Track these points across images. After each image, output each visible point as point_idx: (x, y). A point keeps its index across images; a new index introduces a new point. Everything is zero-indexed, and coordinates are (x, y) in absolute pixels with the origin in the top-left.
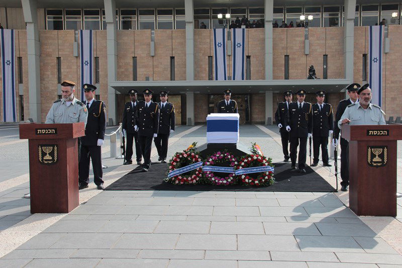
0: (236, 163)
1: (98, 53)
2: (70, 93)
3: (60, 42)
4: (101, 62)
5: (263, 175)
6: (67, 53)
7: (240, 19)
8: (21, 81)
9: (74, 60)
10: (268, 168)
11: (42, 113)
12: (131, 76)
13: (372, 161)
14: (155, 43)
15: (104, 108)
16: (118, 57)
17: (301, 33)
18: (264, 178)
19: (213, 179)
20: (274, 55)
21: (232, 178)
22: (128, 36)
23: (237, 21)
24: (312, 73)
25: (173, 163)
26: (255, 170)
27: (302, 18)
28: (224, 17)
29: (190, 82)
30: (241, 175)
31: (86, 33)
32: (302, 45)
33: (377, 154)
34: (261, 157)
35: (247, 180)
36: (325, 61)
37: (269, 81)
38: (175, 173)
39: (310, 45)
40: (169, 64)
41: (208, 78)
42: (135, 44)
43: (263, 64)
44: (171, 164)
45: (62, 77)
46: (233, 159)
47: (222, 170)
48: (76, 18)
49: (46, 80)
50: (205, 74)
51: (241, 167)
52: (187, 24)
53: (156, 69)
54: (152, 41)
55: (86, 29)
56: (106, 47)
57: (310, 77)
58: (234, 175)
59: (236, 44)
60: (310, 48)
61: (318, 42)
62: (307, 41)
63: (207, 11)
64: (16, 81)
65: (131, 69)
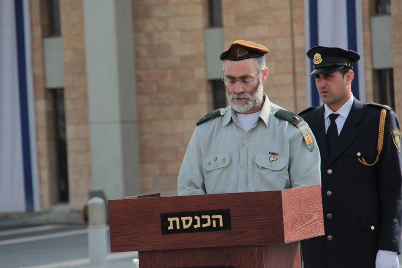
2: (255, 82)
8: (52, 28)
11: (143, 161)
15: (396, 132)
49: (157, 12)
64: (32, 25)
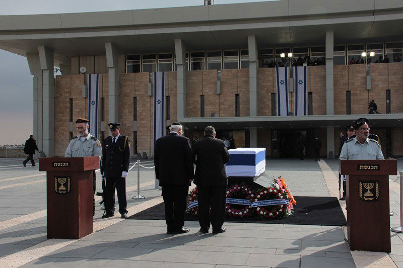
0: (252, 195)
1: (169, 92)
3: (137, 83)
4: (172, 100)
5: (277, 207)
6: (142, 93)
7: (303, 57)
8: (103, 119)
9: (148, 100)
10: (283, 201)
12: (199, 113)
13: (363, 196)
14: (221, 82)
16: (187, 95)
17: (362, 69)
18: (278, 211)
19: (230, 211)
20: (335, 91)
21: (248, 210)
22: (197, 77)
23: (300, 59)
24: (372, 108)
25: (193, 194)
26: (270, 203)
27: (364, 54)
28: (286, 56)
29: (253, 118)
30: (257, 207)
31: (159, 75)
32: (364, 81)
33: (368, 188)
34: (277, 190)
35: (261, 212)
36: (388, 96)
37: (330, 117)
38: (194, 204)
39: (372, 80)
40: (234, 101)
41: (271, 114)
42: (203, 83)
43: (324, 100)
44: (191, 196)
45: (138, 115)
46: (250, 192)
47: (239, 202)
48: (151, 62)
50: (268, 110)
51: (256, 200)
52: (250, 64)
53: (222, 106)
54: (218, 80)
55: (160, 71)
56: (176, 87)
57: (371, 112)
58: (250, 207)
59: (298, 81)
60: (371, 84)
61: (381, 77)
62: (369, 78)
63: (271, 51)
64: (99, 119)
65: (199, 106)
